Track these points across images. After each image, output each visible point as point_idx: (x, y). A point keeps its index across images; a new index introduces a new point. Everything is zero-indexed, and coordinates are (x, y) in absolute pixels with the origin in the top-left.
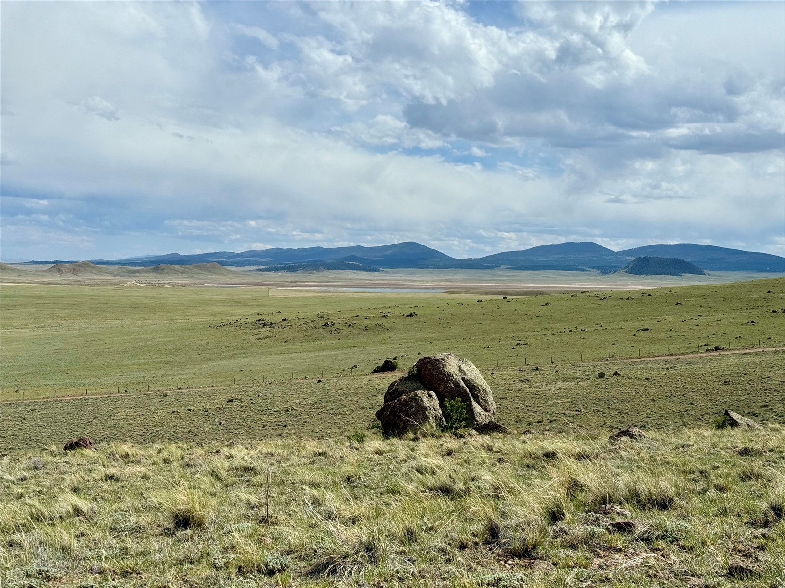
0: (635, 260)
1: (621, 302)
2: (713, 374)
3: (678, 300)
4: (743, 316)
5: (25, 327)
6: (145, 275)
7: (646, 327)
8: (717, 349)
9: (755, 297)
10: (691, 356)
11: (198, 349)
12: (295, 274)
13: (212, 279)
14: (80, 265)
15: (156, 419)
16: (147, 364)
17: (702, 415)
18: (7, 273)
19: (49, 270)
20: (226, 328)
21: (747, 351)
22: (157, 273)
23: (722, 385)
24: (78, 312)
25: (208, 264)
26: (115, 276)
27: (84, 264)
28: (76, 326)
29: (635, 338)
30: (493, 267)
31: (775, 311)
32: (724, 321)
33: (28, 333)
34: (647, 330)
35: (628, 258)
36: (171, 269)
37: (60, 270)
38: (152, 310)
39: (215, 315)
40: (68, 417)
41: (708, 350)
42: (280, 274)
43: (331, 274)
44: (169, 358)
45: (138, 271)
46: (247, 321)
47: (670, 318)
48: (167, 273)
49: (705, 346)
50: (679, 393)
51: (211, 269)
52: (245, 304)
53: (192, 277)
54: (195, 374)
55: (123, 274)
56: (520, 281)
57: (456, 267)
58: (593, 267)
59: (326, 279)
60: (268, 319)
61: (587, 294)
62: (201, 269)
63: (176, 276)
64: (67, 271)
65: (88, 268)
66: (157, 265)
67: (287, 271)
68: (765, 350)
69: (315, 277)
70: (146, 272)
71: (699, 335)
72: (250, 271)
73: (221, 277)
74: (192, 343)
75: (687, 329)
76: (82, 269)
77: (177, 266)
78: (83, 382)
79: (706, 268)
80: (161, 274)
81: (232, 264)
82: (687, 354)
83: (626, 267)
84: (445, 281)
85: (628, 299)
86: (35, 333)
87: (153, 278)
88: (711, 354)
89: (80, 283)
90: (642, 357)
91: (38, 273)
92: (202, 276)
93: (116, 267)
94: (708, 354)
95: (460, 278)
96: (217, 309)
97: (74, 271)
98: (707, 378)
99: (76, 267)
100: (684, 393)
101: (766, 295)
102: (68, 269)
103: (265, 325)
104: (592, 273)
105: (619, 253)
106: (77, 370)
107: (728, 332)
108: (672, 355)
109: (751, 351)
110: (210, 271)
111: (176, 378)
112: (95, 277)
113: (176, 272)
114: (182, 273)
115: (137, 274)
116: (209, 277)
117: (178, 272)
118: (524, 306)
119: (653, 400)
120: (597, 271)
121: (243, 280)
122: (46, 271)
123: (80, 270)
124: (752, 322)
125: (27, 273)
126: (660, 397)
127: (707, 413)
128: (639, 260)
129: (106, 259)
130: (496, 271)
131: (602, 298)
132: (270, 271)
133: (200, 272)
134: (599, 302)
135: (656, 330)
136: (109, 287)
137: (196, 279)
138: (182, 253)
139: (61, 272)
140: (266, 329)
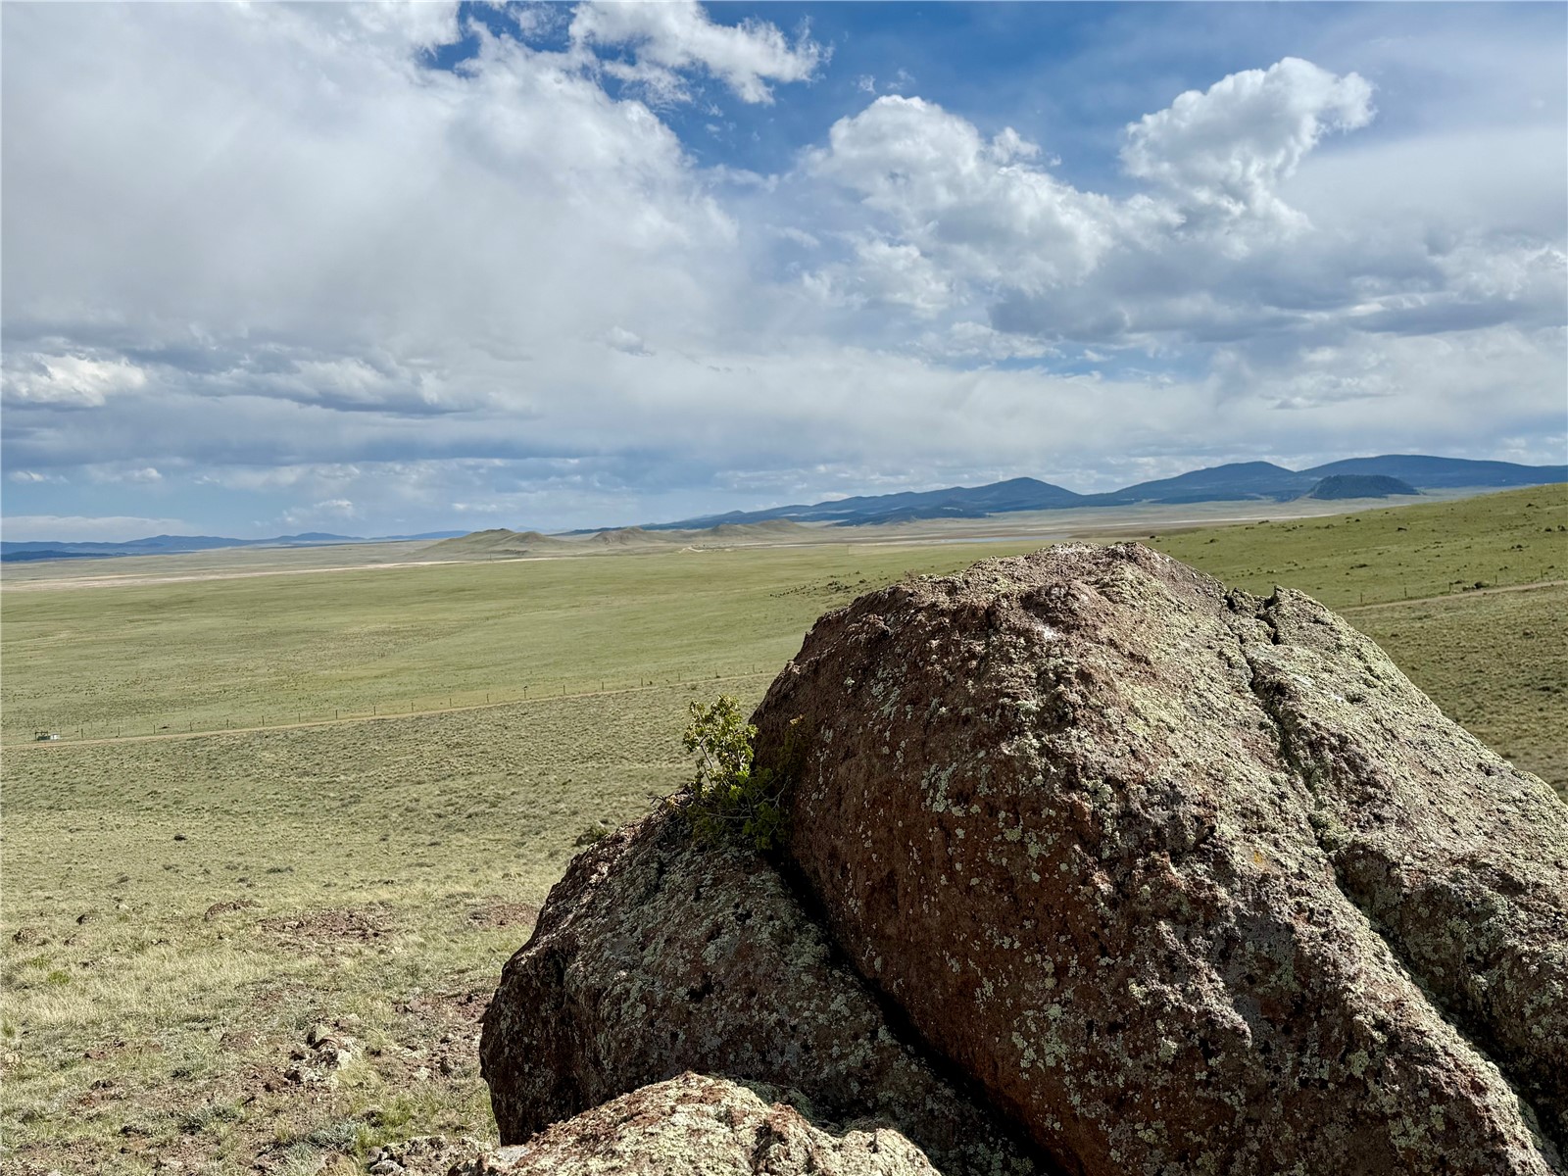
0: (1322, 482)
1: (1318, 531)
2: (1501, 622)
3: (1400, 526)
4: (1504, 540)
5: (558, 607)
6: (703, 539)
7: (1362, 563)
8: (1478, 586)
9: (1509, 513)
10: (1440, 598)
11: (755, 624)
12: (880, 527)
13: (781, 540)
14: (629, 532)
15: (671, 723)
16: (690, 645)
17: (1504, 690)
19: (594, 540)
20: (791, 596)
21: (1526, 587)
22: (716, 535)
23: (1520, 638)
24: (622, 587)
25: (776, 522)
26: (669, 542)
27: (633, 530)
28: (616, 604)
29: (1349, 578)
30: (1131, 503)
31: (1549, 530)
32: (1476, 547)
33: (560, 614)
34: (1365, 566)
35: (1312, 479)
36: (732, 530)
37: (605, 539)
38: (708, 579)
39: (782, 581)
40: (561, 724)
41: (1465, 589)
42: (862, 528)
43: (926, 524)
44: (718, 637)
45: (695, 535)
46: (816, 586)
47: (1395, 548)
48: (728, 535)
49: (1458, 582)
50: (1453, 655)
51: (780, 527)
52: (819, 566)
53: (757, 538)
54: (744, 657)
55: (677, 539)
56: (1169, 518)
57: (1083, 506)
58: (1265, 494)
59: (916, 531)
60: (843, 582)
61: (1267, 525)
62: (768, 528)
63: (739, 538)
64: (614, 539)
65: (637, 535)
66: (715, 526)
68: (1555, 584)
69: (905, 528)
70: (705, 535)
71: (1444, 568)
72: (827, 526)
73: (792, 535)
74: (748, 617)
75: (1424, 562)
76: (630, 536)
77: (739, 526)
78: (607, 672)
79: (1420, 486)
80: (721, 536)
81: (804, 519)
82: (1433, 596)
83: (1312, 490)
84: (1069, 523)
85: (1327, 527)
86: (568, 614)
87: (712, 542)
88: (1471, 594)
89: (629, 552)
90: (1366, 604)
91: (582, 544)
92: (770, 536)
93: (670, 531)
94: (1466, 594)
95: (1089, 519)
96: (784, 574)
97: (622, 539)
98: (1491, 629)
99: (625, 534)
100: (1460, 655)
101: (1527, 510)
102: (615, 537)
103: (838, 589)
104: (1266, 501)
105: (1301, 473)
106: (606, 657)
107: (1485, 562)
108: (1411, 598)
109: (1534, 586)
110: (778, 530)
111: (720, 663)
112: (646, 545)
113: (738, 533)
114: (746, 534)
115: (693, 539)
116: (777, 536)
117: (741, 532)
118: (1180, 546)
119: (1414, 669)
120: (1272, 499)
121: (817, 537)
122: (590, 541)
123: (628, 538)
124: (1519, 546)
125: (569, 545)
126: (1423, 662)
127: (1512, 686)
128: (1328, 480)
129: (658, 523)
130: (1135, 507)
131: (1289, 528)
132: (851, 525)
133: (767, 531)
134: (1287, 534)
135: (1378, 565)
136: (660, 556)
137: (762, 540)
138: (746, 510)
139: (607, 542)
140: (840, 594)
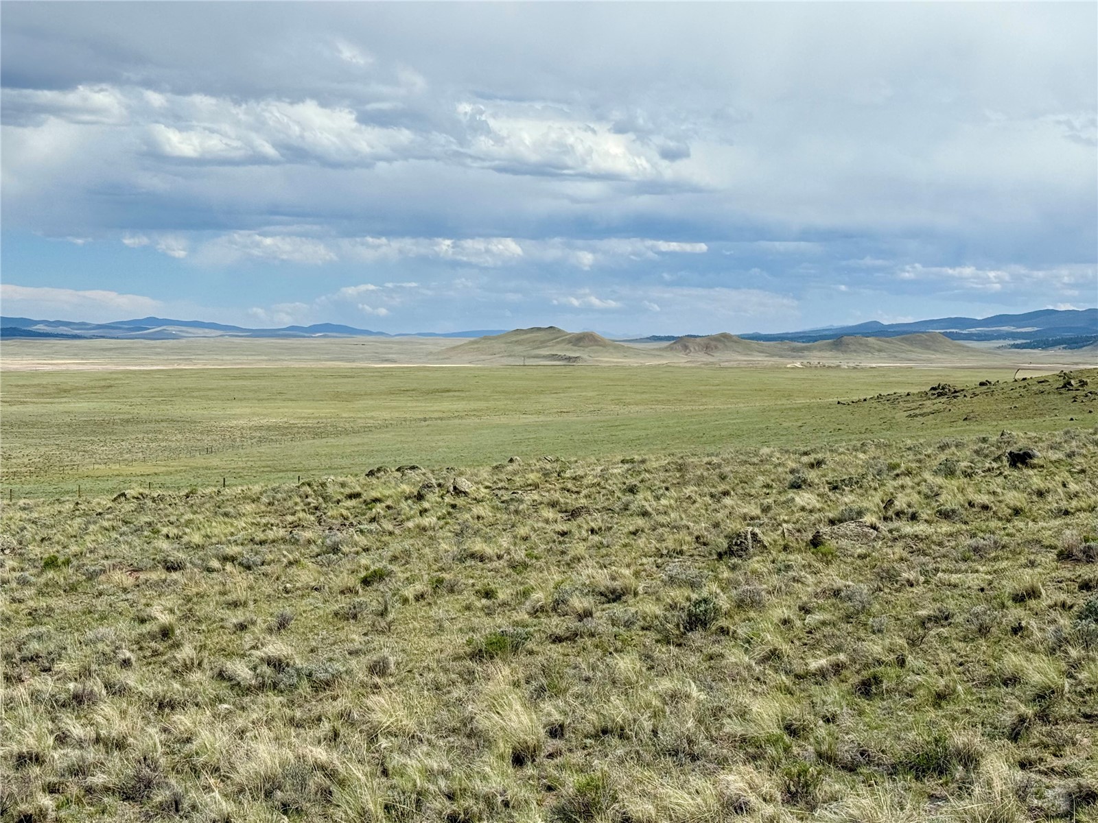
6: (819, 354)
12: (1077, 352)
14: (717, 340)
18: (607, 352)
22: (838, 350)
26: (771, 356)
27: (724, 337)
36: (861, 344)
42: (1051, 352)
48: (855, 351)
51: (928, 343)
53: (896, 357)
55: (783, 353)
62: (912, 345)
63: (870, 355)
64: (697, 348)
65: (728, 344)
66: (838, 339)
67: (1064, 348)
72: (999, 348)
73: (945, 356)
76: (720, 345)
77: (871, 340)
80: (844, 351)
87: (831, 359)
91: (654, 352)
92: (913, 356)
97: (707, 349)
99: (712, 342)
102: (699, 345)
110: (927, 348)
112: (740, 358)
113: (869, 349)
114: (880, 351)
115: (806, 353)
116: (924, 356)
117: (874, 348)
121: (983, 361)
122: (666, 348)
123: (716, 347)
125: (637, 352)
133: (911, 348)
137: (902, 360)
139: (688, 351)
